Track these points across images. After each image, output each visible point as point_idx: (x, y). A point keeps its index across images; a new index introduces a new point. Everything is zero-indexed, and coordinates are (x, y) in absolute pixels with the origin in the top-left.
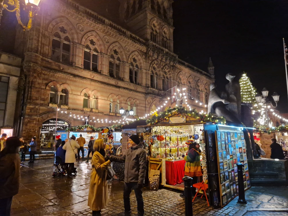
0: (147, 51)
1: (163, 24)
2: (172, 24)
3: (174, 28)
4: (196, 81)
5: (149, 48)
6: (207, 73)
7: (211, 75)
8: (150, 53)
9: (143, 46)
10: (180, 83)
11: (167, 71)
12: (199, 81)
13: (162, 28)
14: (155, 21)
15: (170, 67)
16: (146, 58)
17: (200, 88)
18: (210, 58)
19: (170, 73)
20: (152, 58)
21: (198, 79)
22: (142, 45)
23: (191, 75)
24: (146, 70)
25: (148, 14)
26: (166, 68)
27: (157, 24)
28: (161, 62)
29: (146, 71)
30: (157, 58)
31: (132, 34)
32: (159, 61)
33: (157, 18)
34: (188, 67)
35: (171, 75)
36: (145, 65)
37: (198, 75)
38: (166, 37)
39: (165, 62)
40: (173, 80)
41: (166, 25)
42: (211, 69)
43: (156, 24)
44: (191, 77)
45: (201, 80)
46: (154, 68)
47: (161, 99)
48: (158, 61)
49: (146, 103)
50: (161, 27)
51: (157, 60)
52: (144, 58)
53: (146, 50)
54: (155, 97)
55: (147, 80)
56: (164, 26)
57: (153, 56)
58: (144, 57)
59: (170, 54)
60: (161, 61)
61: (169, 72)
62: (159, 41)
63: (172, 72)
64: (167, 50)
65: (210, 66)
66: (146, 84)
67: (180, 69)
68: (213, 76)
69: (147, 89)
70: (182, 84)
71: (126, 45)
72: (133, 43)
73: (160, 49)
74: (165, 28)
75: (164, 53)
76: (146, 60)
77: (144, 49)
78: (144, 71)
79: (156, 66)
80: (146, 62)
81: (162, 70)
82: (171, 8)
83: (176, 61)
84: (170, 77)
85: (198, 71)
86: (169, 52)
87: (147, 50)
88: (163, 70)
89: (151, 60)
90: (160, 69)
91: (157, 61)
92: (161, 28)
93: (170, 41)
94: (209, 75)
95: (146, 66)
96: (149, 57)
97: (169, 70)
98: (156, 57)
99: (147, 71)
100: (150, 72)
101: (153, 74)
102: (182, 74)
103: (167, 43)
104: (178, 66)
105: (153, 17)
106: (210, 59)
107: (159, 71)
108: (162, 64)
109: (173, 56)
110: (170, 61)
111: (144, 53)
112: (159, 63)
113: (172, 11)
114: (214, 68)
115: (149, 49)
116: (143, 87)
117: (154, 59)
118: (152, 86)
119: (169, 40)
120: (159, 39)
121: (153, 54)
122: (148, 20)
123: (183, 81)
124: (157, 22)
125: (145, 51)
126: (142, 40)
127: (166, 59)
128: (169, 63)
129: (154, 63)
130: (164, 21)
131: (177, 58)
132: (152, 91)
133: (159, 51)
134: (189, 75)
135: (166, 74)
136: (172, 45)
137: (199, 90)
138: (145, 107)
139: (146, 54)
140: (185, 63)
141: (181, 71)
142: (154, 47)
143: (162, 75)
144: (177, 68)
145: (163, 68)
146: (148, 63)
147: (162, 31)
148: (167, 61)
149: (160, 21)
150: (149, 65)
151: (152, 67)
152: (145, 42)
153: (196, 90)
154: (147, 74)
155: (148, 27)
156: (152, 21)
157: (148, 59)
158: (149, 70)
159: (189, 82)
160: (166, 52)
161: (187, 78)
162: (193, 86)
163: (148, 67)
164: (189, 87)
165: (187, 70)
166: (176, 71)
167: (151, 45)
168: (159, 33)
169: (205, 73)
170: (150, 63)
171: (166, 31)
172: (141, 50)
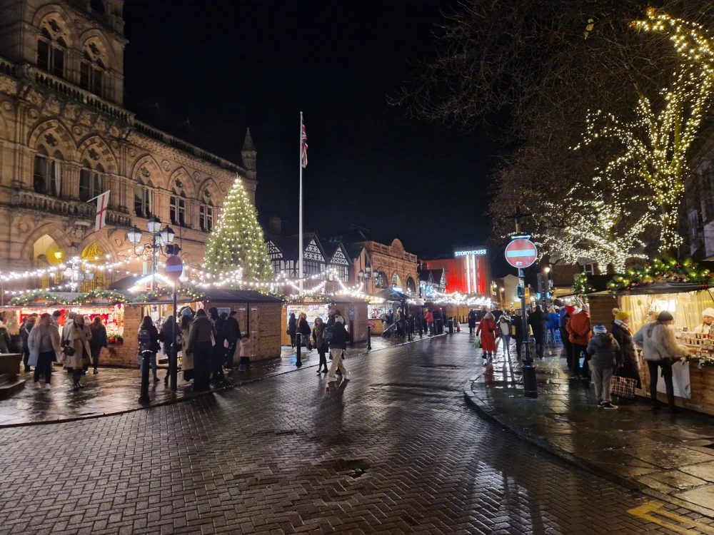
0: (19, 92)
1: (87, 25)
2: (121, 30)
3: (128, 42)
4: (198, 181)
5: (24, 84)
6: (234, 165)
7: (247, 169)
10: (145, 183)
11: (99, 150)
12: (210, 182)
13: (80, 36)
14: (57, 15)
15: (108, 141)
16: (14, 110)
17: (212, 200)
18: (248, 129)
19: (110, 155)
20: (40, 112)
21: (207, 176)
23: (182, 167)
24: (15, 142)
26: (93, 142)
27: (64, 23)
28: (73, 126)
29: (13, 144)
30: (61, 114)
32: (69, 122)
33: (63, 8)
34: (173, 145)
35: (113, 163)
36: (11, 130)
37: (207, 168)
38: (99, 63)
39: (90, 128)
40: (119, 175)
41: (97, 31)
42: (247, 157)
43: (61, 23)
44: (182, 170)
45: (217, 182)
46: (51, 140)
47: (68, 222)
48: (64, 121)
49: (10, 230)
50: (80, 32)
51: (61, 118)
52: (9, 111)
53: (14, 89)
54: (44, 217)
55: (17, 170)
56: (89, 33)
57: (43, 108)
58: (8, 106)
59: (104, 108)
60: (75, 122)
61: (105, 152)
62: (73, 70)
63: (117, 155)
64: (94, 97)
65: (247, 150)
66: (14, 181)
67: (146, 150)
68: (252, 174)
69: (15, 193)
70: (154, 188)
73: (65, 90)
74: (96, 38)
75: (83, 103)
76: (16, 116)
77: (7, 85)
78: (7, 144)
79: (56, 135)
80: (16, 122)
81: (78, 147)
83: (128, 128)
84: (110, 167)
85: (205, 159)
86: (102, 102)
87: (19, 89)
88: (83, 147)
89: (35, 118)
90: (72, 143)
91: (60, 121)
92: (80, 34)
93: (111, 73)
94: (241, 169)
95: (15, 133)
96: (26, 110)
97: (105, 147)
98: (57, 111)
99: (18, 146)
100: (30, 150)
101: (46, 154)
102: (152, 162)
104: (140, 141)
106: (248, 131)
107: (69, 148)
108: (77, 131)
109: (116, 113)
110: (108, 127)
111: (8, 95)
112: (69, 127)
114: (257, 155)
115: (25, 88)
116: (2, 189)
117: (49, 115)
118: (39, 185)
119: (110, 69)
120: (72, 64)
121: (45, 100)
122: (29, 8)
123: (157, 180)
124: (64, 18)
125: (13, 91)
127: (94, 121)
128: (104, 129)
129: (50, 126)
130: (91, 18)
131: (131, 118)
132: (33, 200)
133: (64, 96)
134: (175, 166)
135: (95, 159)
136: (119, 84)
137: (211, 204)
138: (9, 242)
139: (15, 100)
140: (162, 135)
141: (148, 153)
142: (47, 84)
143: (79, 161)
144: (133, 145)
145: (82, 141)
146: (24, 124)
147: (81, 43)
148: (96, 125)
149: (74, 17)
150: (27, 130)
151: (38, 137)
152: (14, 68)
153: (198, 203)
154: (17, 155)
155: (27, 26)
156: (43, 11)
157: (24, 115)
158: (26, 143)
159: (178, 183)
160: (90, 102)
161: (169, 172)
162: (191, 193)
163: (23, 135)
164: (175, 193)
165: (169, 153)
166: (132, 153)
167: (33, 78)
168: (73, 48)
169: (230, 164)
170: (31, 125)
171: (99, 45)
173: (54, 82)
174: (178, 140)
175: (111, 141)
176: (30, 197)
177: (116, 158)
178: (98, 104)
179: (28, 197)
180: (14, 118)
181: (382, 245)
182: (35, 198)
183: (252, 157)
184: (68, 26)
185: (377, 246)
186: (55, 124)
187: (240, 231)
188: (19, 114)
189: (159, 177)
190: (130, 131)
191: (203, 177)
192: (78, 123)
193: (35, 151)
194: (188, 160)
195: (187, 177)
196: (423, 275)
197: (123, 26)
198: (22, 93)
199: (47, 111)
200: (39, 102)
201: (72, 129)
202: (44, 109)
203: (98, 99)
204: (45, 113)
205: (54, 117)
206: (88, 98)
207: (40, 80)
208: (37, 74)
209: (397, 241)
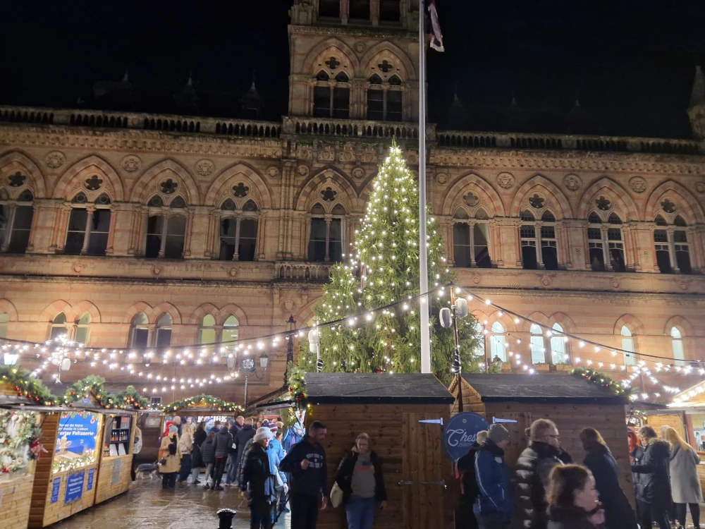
1: (371, 43)
4: (576, 189)
5: (283, 141)
6: (662, 141)
10: (472, 216)
12: (604, 183)
13: (361, 59)
14: (332, 49)
16: (279, 174)
17: (617, 213)
18: (698, 67)
20: (311, 166)
21: (596, 176)
22: (262, 141)
23: (537, 175)
24: (279, 209)
25: (299, 41)
27: (342, 54)
28: (352, 170)
30: (336, 160)
31: (222, 122)
32: (347, 166)
33: (338, 38)
34: (516, 146)
36: (275, 196)
37: (593, 162)
38: (392, 80)
39: (376, 164)
41: (385, 43)
42: (699, 116)
44: (537, 179)
45: (622, 179)
46: (328, 195)
48: (340, 167)
49: (273, 312)
50: (361, 55)
51: (336, 164)
52: (274, 176)
55: (282, 240)
57: (314, 160)
60: (355, 164)
64: (372, 124)
65: (699, 104)
66: (277, 253)
67: (466, 168)
69: (273, 267)
70: (488, 219)
71: (201, 158)
72: (228, 145)
74: (385, 52)
75: (358, 136)
76: (281, 179)
77: (272, 148)
78: (271, 213)
79: (335, 188)
80: (281, 185)
81: (359, 194)
85: (583, 148)
86: (386, 126)
87: (283, 148)
89: (305, 174)
90: (351, 190)
91: (335, 169)
94: (684, 142)
95: (280, 198)
96: (293, 169)
98: (331, 157)
99: (283, 212)
100: (298, 213)
101: (323, 213)
102: (478, 182)
104: (455, 158)
105: (319, 40)
106: (699, 72)
107: (349, 197)
108: (358, 173)
111: (275, 160)
112: (348, 172)
115: (285, 145)
116: (265, 264)
117: (322, 166)
119: (406, 81)
123: (492, 206)
125: (279, 153)
126: (265, 125)
129: (323, 179)
131: (429, 131)
132: (292, 270)
134: (522, 176)
137: (614, 220)
139: (278, 162)
140: (494, 139)
141: (470, 171)
142: (309, 131)
143: (361, 210)
145: (364, 184)
146: (290, 186)
147: (365, 67)
149: (352, 42)
150: (293, 192)
151: (308, 195)
152: (279, 128)
153: (581, 224)
154: (281, 222)
155: (296, 78)
156: (314, 54)
157: (290, 175)
158: (291, 206)
159: (536, 201)
160: (367, 132)
161: (512, 189)
162: (564, 212)
163: (289, 198)
164: (531, 219)
165: (508, 160)
166: (442, 179)
167: (293, 129)
169: (651, 141)
170: (298, 184)
171: (391, 59)
172: (260, 155)
173: (319, 126)
174: (527, 136)
176: (288, 268)
178: (378, 130)
179: (285, 269)
180: (278, 183)
182: (295, 268)
184: (347, 55)
186: (329, 174)
188: (284, 176)
189: (493, 201)
190: (429, 149)
191: (586, 179)
192: (358, 163)
193: (304, 212)
194: (550, 160)
195: (551, 187)
198: (285, 151)
199: (319, 162)
200: (310, 155)
201: (351, 173)
202: (315, 162)
203: (379, 125)
204: (316, 165)
205: (328, 166)
206: (364, 127)
207: (302, 129)
208: (298, 124)
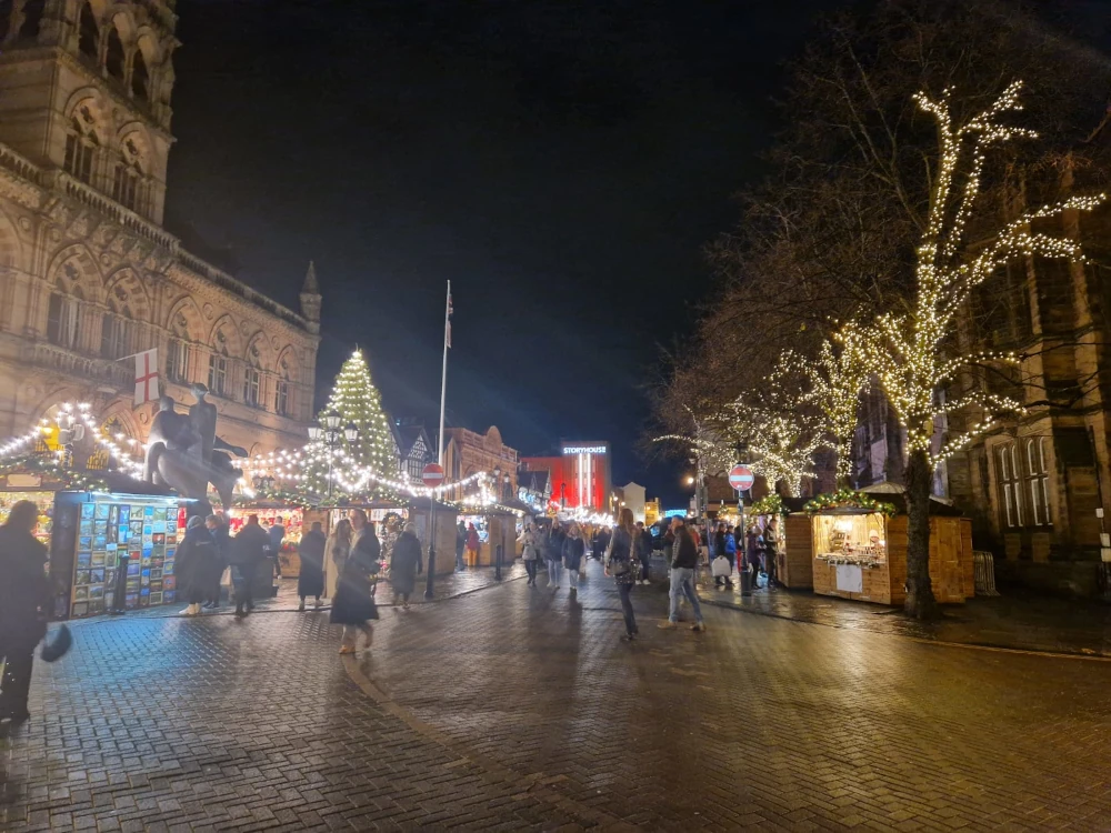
0: (42, 206)
1: (129, 117)
2: (167, 124)
3: (175, 140)
4: (246, 334)
5: (51, 195)
6: (291, 313)
7: (308, 320)
8: (53, 215)
9: (25, 186)
10: (181, 335)
11: (127, 286)
12: (261, 335)
13: (119, 130)
14: (92, 101)
15: (141, 275)
16: (34, 231)
17: (260, 360)
18: (312, 263)
19: (142, 295)
20: (64, 233)
21: (258, 328)
22: (23, 183)
23: (227, 314)
24: (31, 274)
25: (63, 72)
26: (123, 277)
27: (99, 111)
28: (102, 253)
29: (28, 277)
30: (89, 237)
32: (97, 248)
33: (101, 92)
34: (220, 282)
35: (145, 306)
36: (28, 257)
37: (259, 316)
38: (136, 166)
39: (121, 256)
40: (152, 323)
41: (139, 125)
42: (309, 302)
43: (95, 112)
44: (227, 319)
45: (270, 335)
46: (71, 271)
47: (88, 387)
48: (91, 246)
49: (16, 396)
50: (118, 125)
51: (88, 242)
52: (27, 231)
53: (37, 201)
54: (61, 379)
55: (31, 313)
56: (129, 127)
57: (68, 227)
58: (26, 225)
59: (145, 232)
60: (105, 247)
61: (135, 291)
62: (105, 177)
63: (151, 295)
64: (133, 215)
65: (308, 291)
66: (26, 327)
67: (185, 288)
68: (314, 326)
69: (27, 345)
70: (190, 341)
73: (100, 206)
74: (137, 133)
75: (119, 223)
76: (35, 238)
77: (30, 196)
78: (21, 277)
79: (77, 265)
80: (34, 245)
81: (105, 283)
82: (169, 64)
83: (170, 260)
84: (140, 312)
85: (257, 302)
86: (143, 224)
87: (44, 201)
88: (110, 283)
89: (57, 241)
90: (97, 276)
91: (86, 247)
92: (118, 128)
93: (152, 182)
94: (300, 319)
95: (33, 261)
96: (47, 230)
97: (137, 283)
98: (83, 231)
99: (36, 279)
100: (48, 285)
101: (65, 291)
102: (192, 306)
103: (141, 187)
104: (180, 275)
105: (85, 83)
106: (311, 267)
107: (93, 283)
108: (106, 261)
109: (157, 239)
110: (144, 255)
111: (28, 209)
112: (96, 254)
113: (170, 76)
114: (323, 300)
115: (53, 202)
116: (10, 337)
117: (74, 238)
118: (54, 334)
119: (150, 177)
120: (104, 167)
121: (71, 219)
122: (61, 92)
123: (195, 331)
124: (100, 105)
125: (35, 204)
126: (24, 161)
127: (128, 247)
128: (137, 259)
129: (73, 253)
130: (134, 108)
131: (175, 246)
132: (51, 355)
133: (98, 213)
134: (218, 312)
135: (122, 299)
136: (159, 197)
137: (258, 367)
138: (13, 412)
139: (37, 215)
140: (207, 269)
141: (187, 293)
142: (78, 196)
143: (104, 301)
144: (171, 281)
145: (110, 275)
146: (44, 249)
147: (118, 141)
148: (130, 253)
149: (113, 105)
150: (46, 256)
151: (58, 268)
152: (38, 173)
153: (243, 364)
154: (33, 291)
155: (57, 117)
156: (77, 97)
157: (45, 237)
158: (44, 275)
159: (220, 336)
160: (128, 223)
161: (211, 322)
162: (236, 351)
163: (42, 264)
164: (216, 351)
165: (213, 293)
166: (169, 293)
167: (64, 188)
168: (108, 147)
169: (287, 311)
170: (51, 250)
171: (138, 142)
172: (14, 197)
173: (87, 195)
174: (227, 277)
175: (145, 275)
177: (149, 298)
178: (136, 225)
180: (32, 241)
181: (475, 434)
183: (315, 303)
184: (105, 117)
185: (469, 436)
186: (80, 250)
187: (362, 420)
188: (39, 235)
189: (198, 326)
190: (172, 262)
191: (252, 328)
192: (108, 250)
193: (54, 287)
194: (236, 304)
195: (233, 328)
196: (524, 480)
197: (169, 118)
198: (47, 207)
199: (72, 232)
200: (63, 219)
201: (100, 257)
202: (69, 230)
203: (138, 220)
204: (69, 235)
205: (79, 241)
206: (126, 217)
207: (70, 190)
208: (69, 184)
209: (493, 430)
